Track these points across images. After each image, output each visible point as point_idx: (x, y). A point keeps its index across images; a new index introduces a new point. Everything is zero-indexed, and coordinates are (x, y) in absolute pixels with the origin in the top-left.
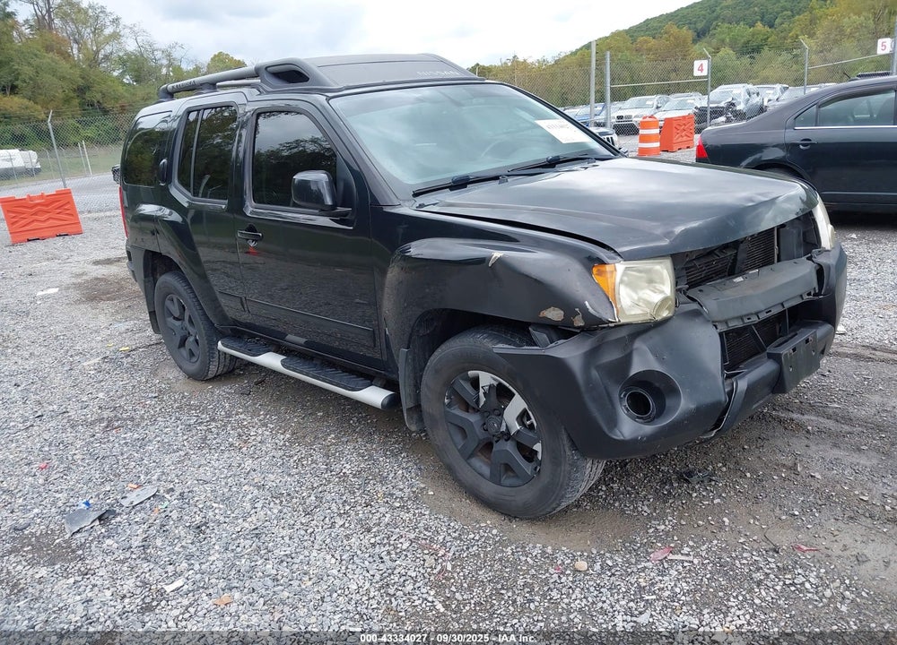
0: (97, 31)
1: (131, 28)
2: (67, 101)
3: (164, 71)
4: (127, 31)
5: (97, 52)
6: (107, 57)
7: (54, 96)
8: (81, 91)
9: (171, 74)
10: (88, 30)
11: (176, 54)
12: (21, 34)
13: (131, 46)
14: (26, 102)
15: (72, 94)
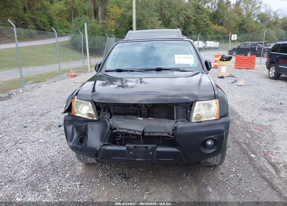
0: (253, 6)
1: (265, 5)
2: (235, 28)
3: (272, 19)
4: (264, 5)
5: (251, 12)
6: (254, 14)
7: (232, 27)
8: (241, 25)
9: (274, 20)
10: (251, 6)
11: (278, 13)
12: (230, 8)
13: (263, 10)
14: (223, 28)
15: (237, 26)
